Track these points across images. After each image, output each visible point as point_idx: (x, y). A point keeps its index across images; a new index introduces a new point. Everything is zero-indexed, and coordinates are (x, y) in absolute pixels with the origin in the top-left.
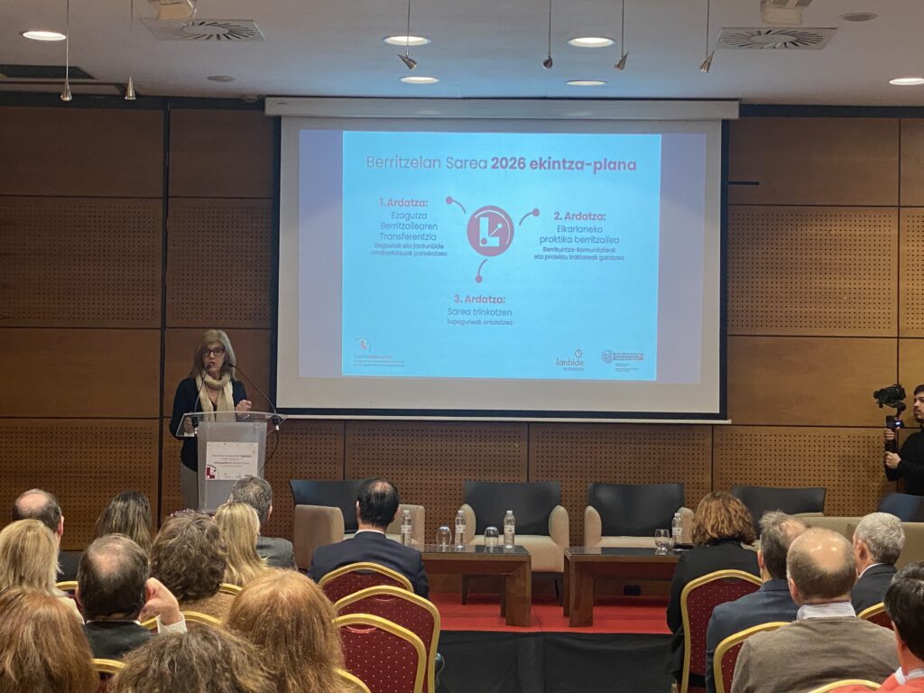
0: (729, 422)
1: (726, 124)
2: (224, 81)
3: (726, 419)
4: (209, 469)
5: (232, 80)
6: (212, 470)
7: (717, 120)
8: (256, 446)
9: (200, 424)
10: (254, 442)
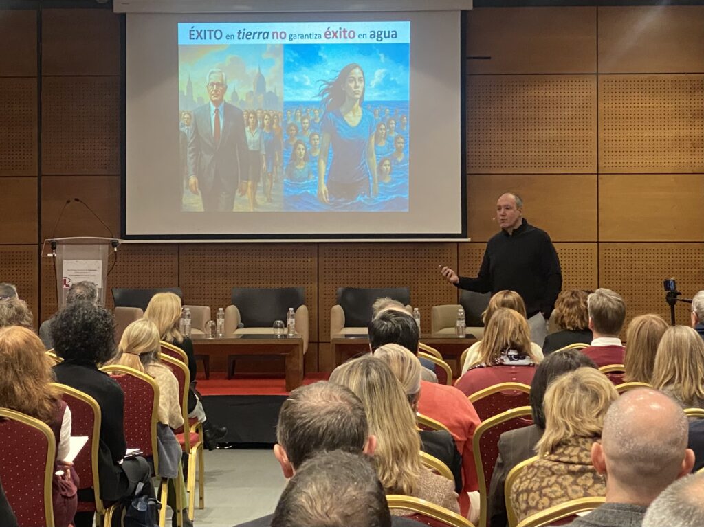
0: (468, 240)
1: (464, 13)
3: (466, 238)
4: (65, 280)
6: (67, 281)
7: (456, 10)
8: (100, 262)
9: (58, 246)
10: (99, 259)
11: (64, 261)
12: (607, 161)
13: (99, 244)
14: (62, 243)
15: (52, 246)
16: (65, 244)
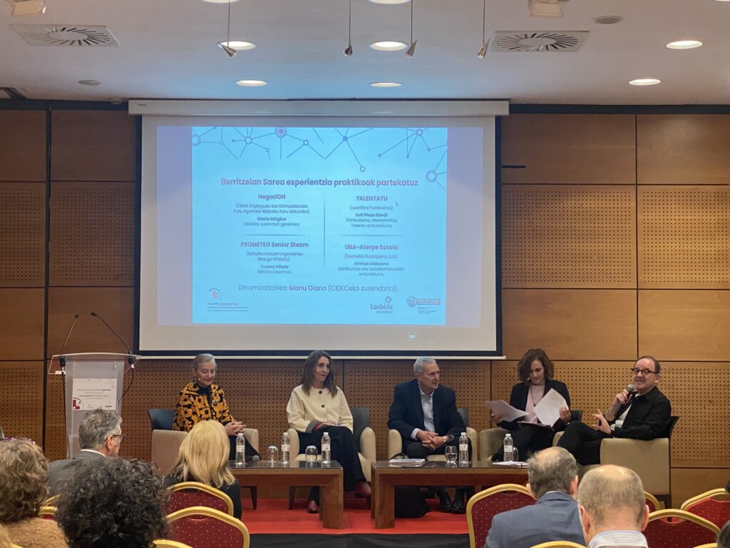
0: (503, 358)
1: (499, 119)
2: (92, 84)
3: (501, 355)
4: (75, 401)
5: (97, 83)
6: (77, 402)
7: (492, 116)
8: (115, 381)
9: (67, 363)
10: (113, 378)
11: (74, 380)
12: (647, 276)
13: (113, 360)
14: (71, 359)
15: (61, 362)
16: (76, 360)
